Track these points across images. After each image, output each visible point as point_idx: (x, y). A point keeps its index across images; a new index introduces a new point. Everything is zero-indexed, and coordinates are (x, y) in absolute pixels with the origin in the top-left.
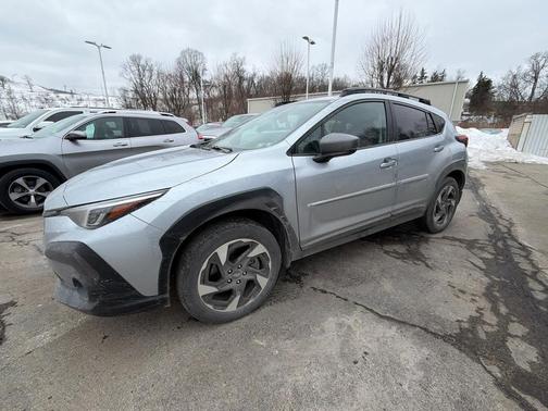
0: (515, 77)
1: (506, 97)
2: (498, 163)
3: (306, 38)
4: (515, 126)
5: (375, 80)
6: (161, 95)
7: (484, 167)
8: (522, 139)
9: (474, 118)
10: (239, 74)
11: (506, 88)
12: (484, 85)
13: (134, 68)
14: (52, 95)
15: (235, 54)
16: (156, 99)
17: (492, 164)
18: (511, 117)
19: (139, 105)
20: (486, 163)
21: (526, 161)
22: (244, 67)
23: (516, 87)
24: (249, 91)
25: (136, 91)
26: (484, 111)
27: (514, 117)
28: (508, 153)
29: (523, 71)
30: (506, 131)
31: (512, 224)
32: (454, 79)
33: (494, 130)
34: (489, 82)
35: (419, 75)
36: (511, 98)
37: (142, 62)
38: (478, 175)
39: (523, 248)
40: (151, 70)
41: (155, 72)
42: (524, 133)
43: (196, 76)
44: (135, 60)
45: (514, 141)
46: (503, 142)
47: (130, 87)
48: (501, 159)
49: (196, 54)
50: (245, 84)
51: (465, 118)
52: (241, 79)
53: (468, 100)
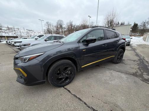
0: (144, 23)
1: (142, 28)
2: (140, 45)
3: (89, 16)
4: (145, 36)
5: (107, 25)
6: (53, 31)
7: (136, 46)
8: (147, 39)
9: (133, 34)
10: (71, 25)
11: (142, 26)
12: (136, 25)
13: (47, 25)
14: (29, 32)
15: (70, 21)
16: (52, 32)
17: (139, 45)
18: (143, 33)
19: (48, 33)
20: (137, 45)
21: (148, 44)
22: (72, 23)
23: (145, 25)
24: (73, 29)
25: (47, 30)
26: (136, 32)
27: (145, 33)
28: (143, 42)
29: (147, 21)
30: (142, 37)
31: (144, 57)
32: (127, 24)
33: (139, 37)
34: (137, 24)
35: (117, 23)
36: (143, 28)
37: (49, 23)
38: (135, 48)
39: (147, 61)
40: (51, 25)
41: (52, 25)
42: (147, 37)
43: (61, 26)
44: (47, 23)
45: (144, 39)
46: (141, 40)
47: (46, 29)
48: (141, 44)
49: (61, 21)
50: (73, 27)
51: (130, 34)
52: (72, 26)
53: (131, 29)
